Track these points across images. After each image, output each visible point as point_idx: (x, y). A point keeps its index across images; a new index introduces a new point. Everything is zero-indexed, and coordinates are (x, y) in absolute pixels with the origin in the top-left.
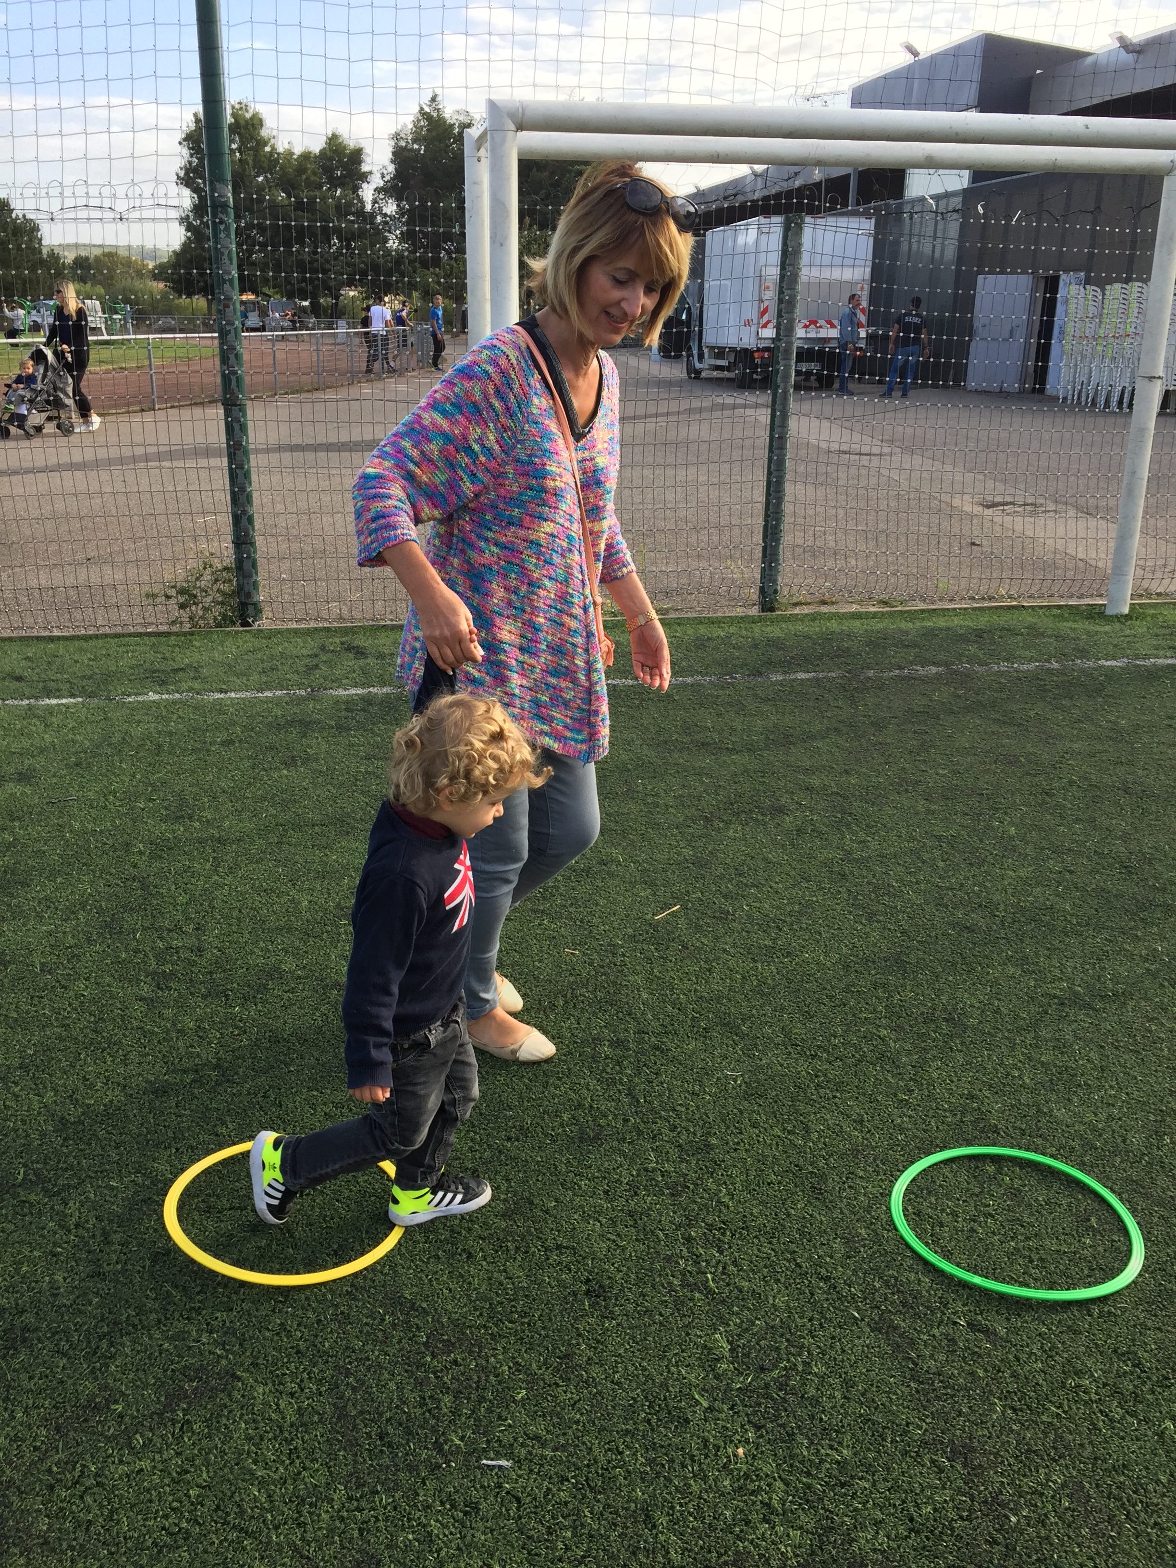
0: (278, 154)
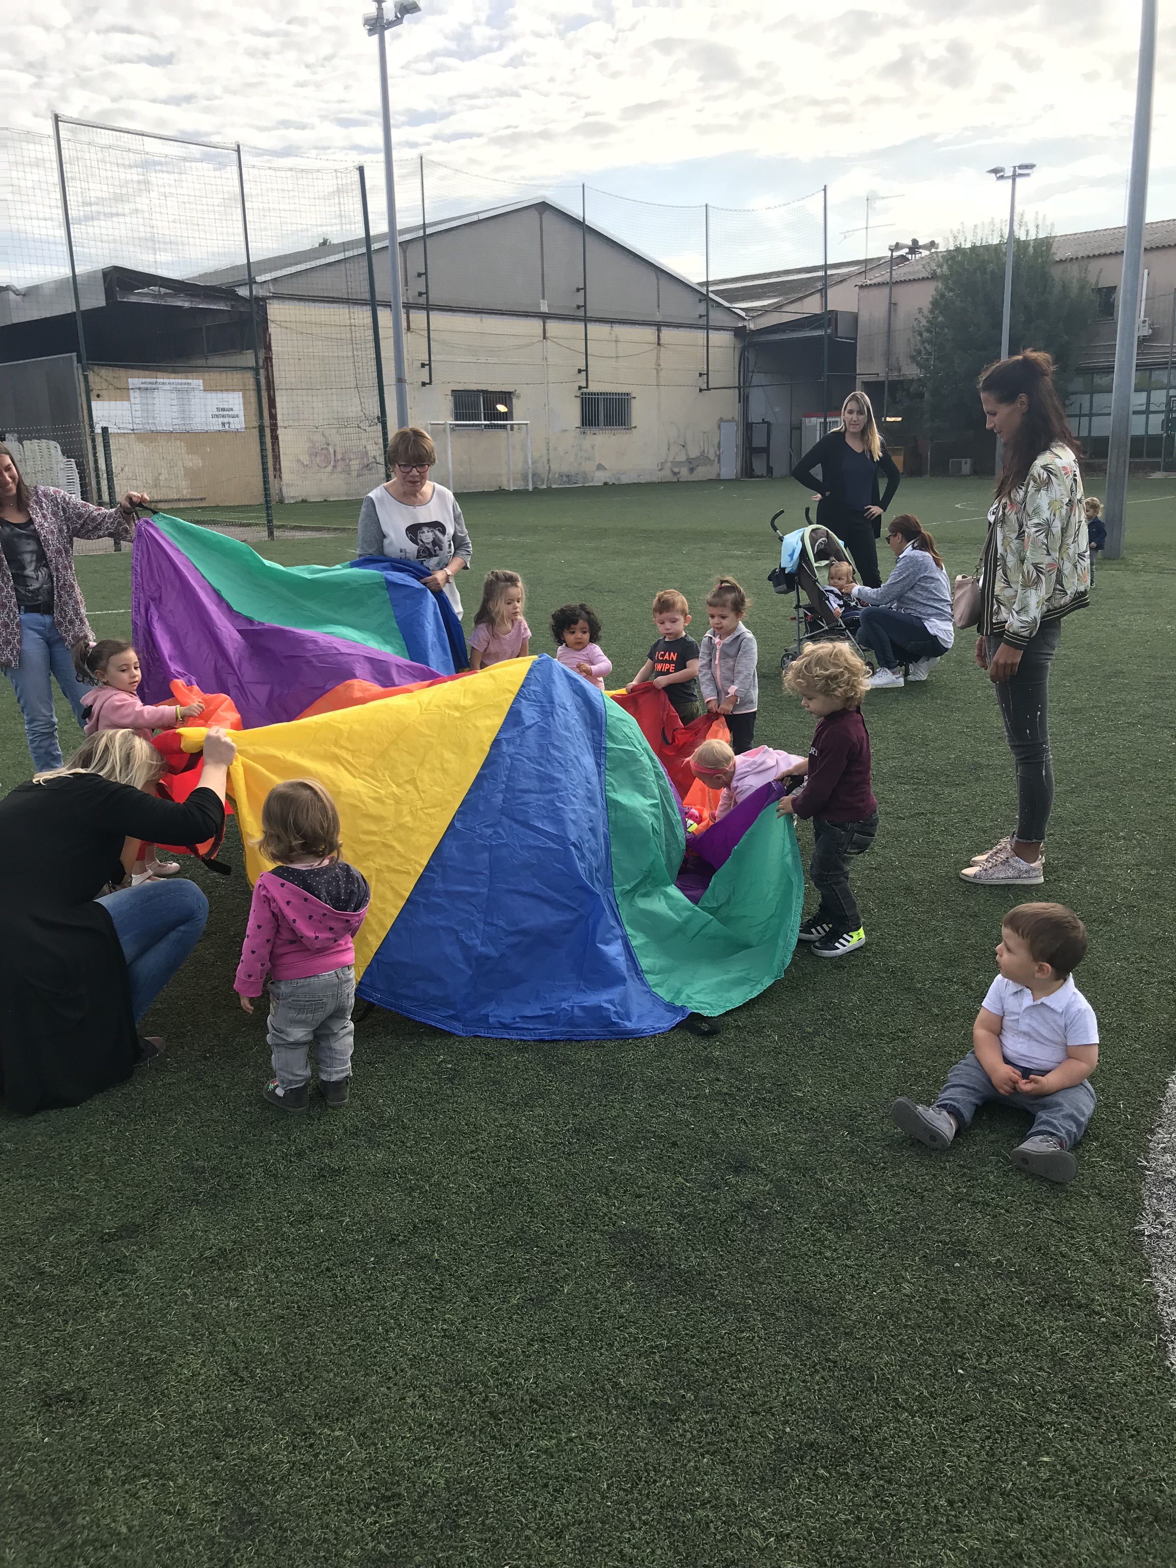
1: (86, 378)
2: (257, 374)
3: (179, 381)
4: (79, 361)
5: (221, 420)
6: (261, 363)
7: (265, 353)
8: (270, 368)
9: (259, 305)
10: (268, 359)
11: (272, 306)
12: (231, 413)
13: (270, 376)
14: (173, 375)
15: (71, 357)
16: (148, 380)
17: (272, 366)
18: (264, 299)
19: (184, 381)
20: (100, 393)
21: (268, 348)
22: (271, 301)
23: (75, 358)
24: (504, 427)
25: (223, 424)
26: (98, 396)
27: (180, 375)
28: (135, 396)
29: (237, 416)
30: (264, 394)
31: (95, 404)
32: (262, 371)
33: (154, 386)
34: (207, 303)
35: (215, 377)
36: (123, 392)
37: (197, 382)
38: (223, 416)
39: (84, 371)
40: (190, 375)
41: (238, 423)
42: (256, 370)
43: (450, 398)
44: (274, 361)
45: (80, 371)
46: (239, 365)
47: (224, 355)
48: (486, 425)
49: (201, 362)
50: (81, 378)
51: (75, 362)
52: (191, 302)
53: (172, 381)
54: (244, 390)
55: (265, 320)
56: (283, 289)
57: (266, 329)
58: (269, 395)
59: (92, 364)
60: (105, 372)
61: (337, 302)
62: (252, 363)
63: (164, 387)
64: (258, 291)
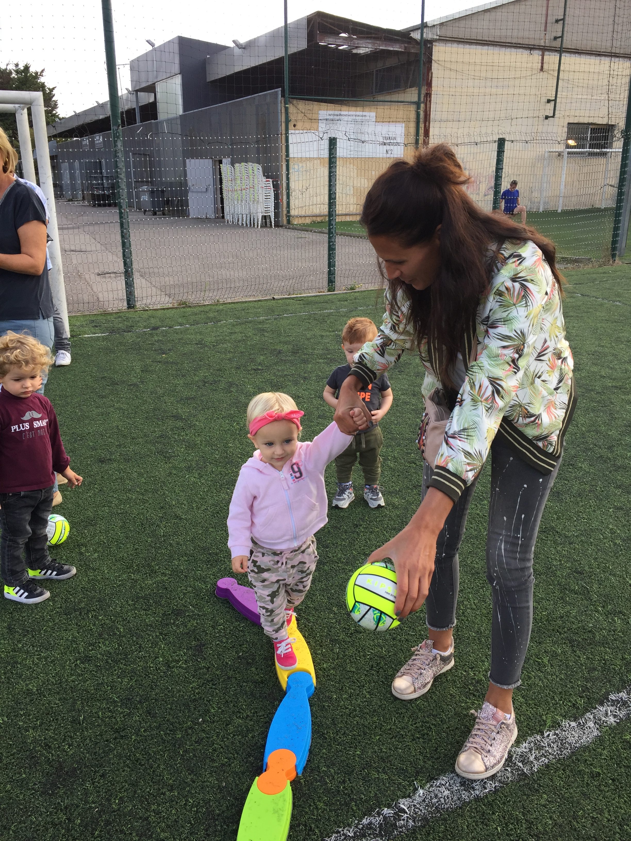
1: (286, 109)
2: (418, 108)
3: (357, 113)
4: (283, 96)
5: (386, 147)
6: (422, 100)
7: (427, 90)
8: (428, 103)
9: (427, 47)
10: (428, 95)
11: (437, 48)
12: (395, 141)
13: (428, 109)
14: (354, 108)
15: (277, 92)
16: (334, 112)
17: (430, 101)
18: (431, 42)
19: (361, 113)
20: (296, 123)
21: (429, 85)
22: (437, 44)
23: (280, 92)
24: (605, 154)
25: (388, 151)
26: (295, 126)
27: (358, 108)
28: (323, 126)
29: (399, 144)
30: (422, 125)
31: (291, 133)
32: (422, 105)
33: (337, 118)
34: (387, 46)
35: (384, 110)
36: (313, 122)
37: (371, 115)
38: (388, 144)
39: (285, 104)
40: (367, 109)
41: (399, 151)
42: (418, 104)
43: (566, 130)
44: (432, 96)
45: (283, 104)
46: (404, 100)
47: (393, 92)
50: (283, 111)
51: (280, 96)
52: (374, 44)
53: (351, 113)
54: (406, 122)
55: (429, 61)
56: (449, 32)
57: (429, 69)
58: (425, 126)
59: (292, 98)
60: (302, 105)
61: (488, 45)
62: (415, 99)
63: (346, 118)
64: (428, 35)
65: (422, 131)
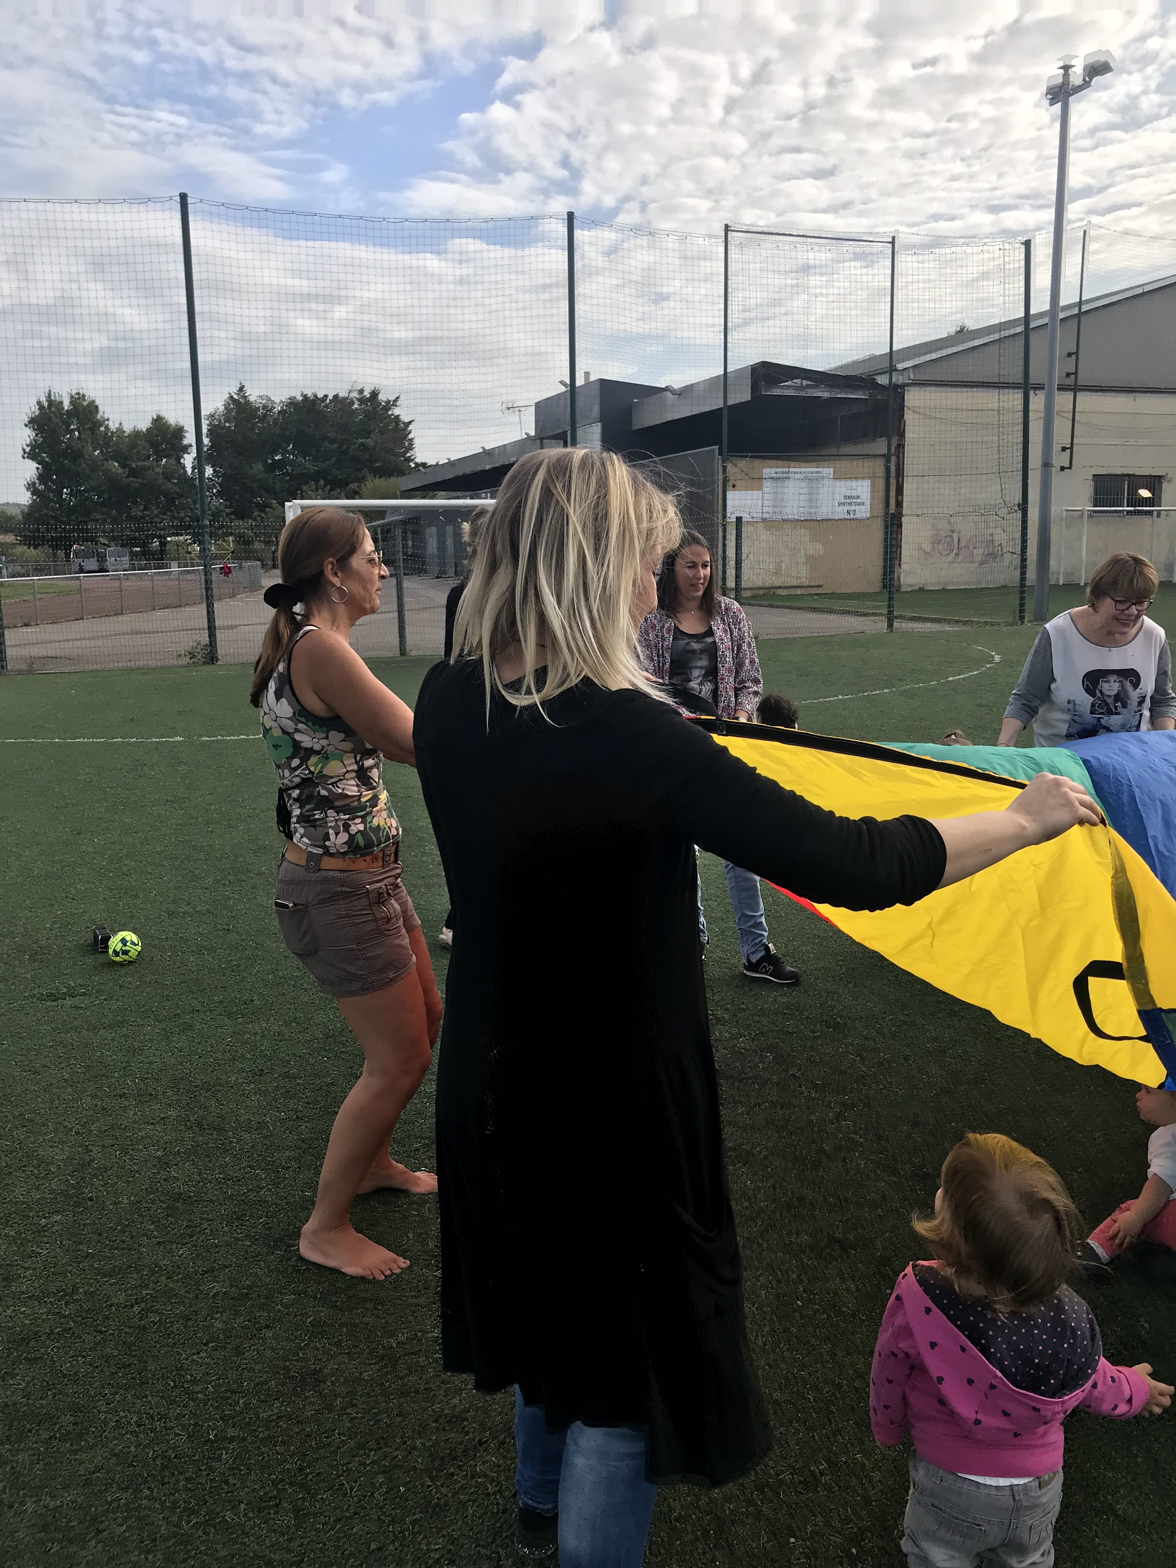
0: (112, 432)
1: (725, 469)
2: (888, 461)
3: (810, 470)
4: (721, 453)
5: (847, 508)
6: (893, 451)
7: (898, 439)
8: (901, 455)
9: (897, 392)
10: (901, 447)
11: (910, 393)
12: (858, 500)
13: (901, 463)
14: (804, 464)
15: (713, 450)
16: (780, 470)
17: (903, 454)
18: (903, 386)
19: (815, 470)
20: (736, 483)
21: (902, 434)
22: (910, 388)
23: (717, 450)
24: (1150, 513)
25: (848, 512)
26: (734, 486)
27: (812, 464)
28: (767, 486)
29: (863, 504)
30: (893, 482)
31: (730, 495)
32: (893, 459)
33: (787, 475)
34: (846, 394)
35: (844, 465)
36: (756, 481)
37: (827, 471)
38: (850, 504)
39: (723, 462)
40: (822, 464)
41: (863, 512)
42: (887, 457)
43: (1092, 483)
44: (906, 447)
45: (720, 461)
46: (871, 453)
47: (857, 443)
48: (1128, 512)
49: (833, 451)
50: (721, 470)
51: (717, 454)
52: (831, 392)
53: (803, 470)
54: (873, 478)
55: (902, 408)
56: (923, 376)
57: (902, 416)
58: (898, 482)
59: (732, 456)
60: (742, 463)
61: (977, 386)
62: (884, 451)
63: (797, 476)
64: (897, 379)
65: (893, 488)
